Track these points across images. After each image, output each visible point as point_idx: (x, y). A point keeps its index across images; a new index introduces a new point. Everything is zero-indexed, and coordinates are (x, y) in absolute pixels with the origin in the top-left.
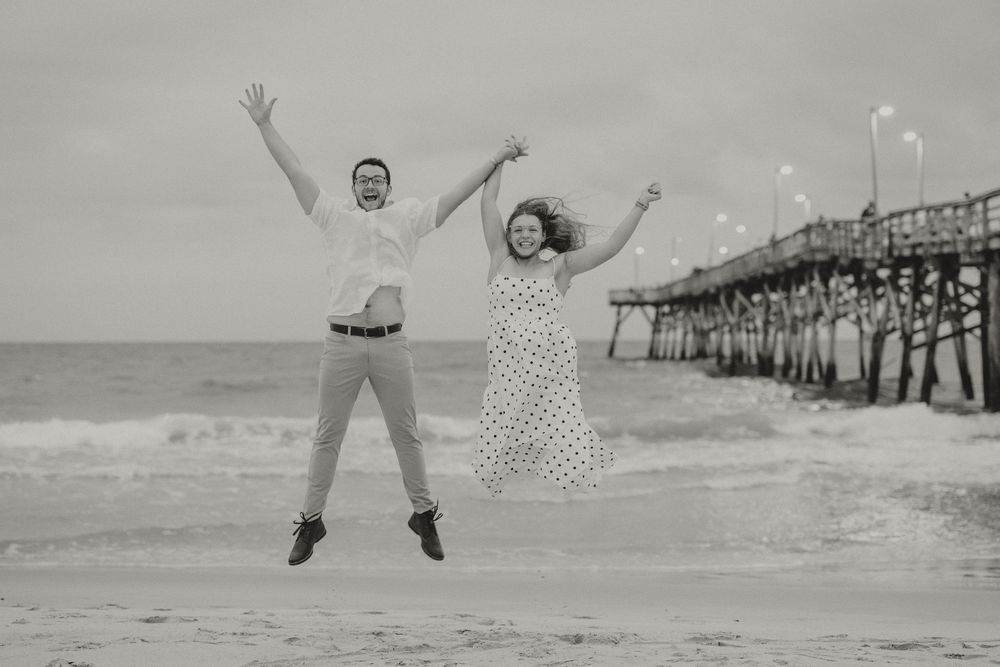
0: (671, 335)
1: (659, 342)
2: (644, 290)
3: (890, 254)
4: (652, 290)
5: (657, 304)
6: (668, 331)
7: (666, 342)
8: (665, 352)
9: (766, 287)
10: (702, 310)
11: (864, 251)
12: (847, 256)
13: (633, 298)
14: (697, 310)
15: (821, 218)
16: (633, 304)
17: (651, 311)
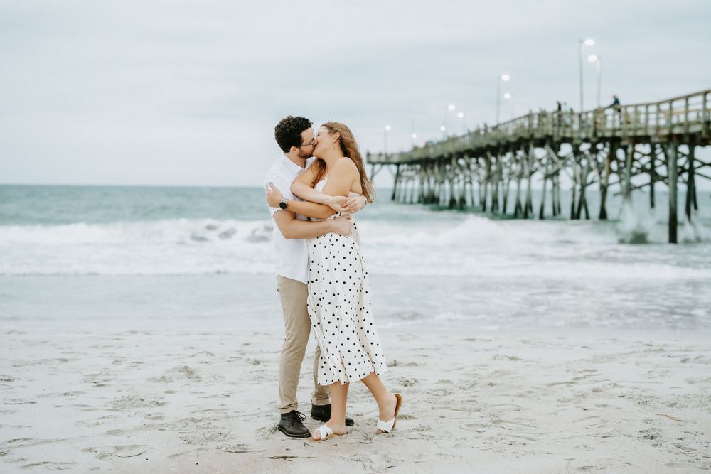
0: (410, 185)
1: (400, 190)
2: (392, 155)
3: (595, 134)
4: (397, 154)
5: (398, 164)
6: (407, 182)
7: (406, 189)
8: (405, 198)
9: (489, 154)
10: (436, 169)
11: (572, 132)
12: (558, 135)
13: (383, 159)
14: (432, 168)
15: (531, 111)
16: (383, 164)
17: (394, 168)
